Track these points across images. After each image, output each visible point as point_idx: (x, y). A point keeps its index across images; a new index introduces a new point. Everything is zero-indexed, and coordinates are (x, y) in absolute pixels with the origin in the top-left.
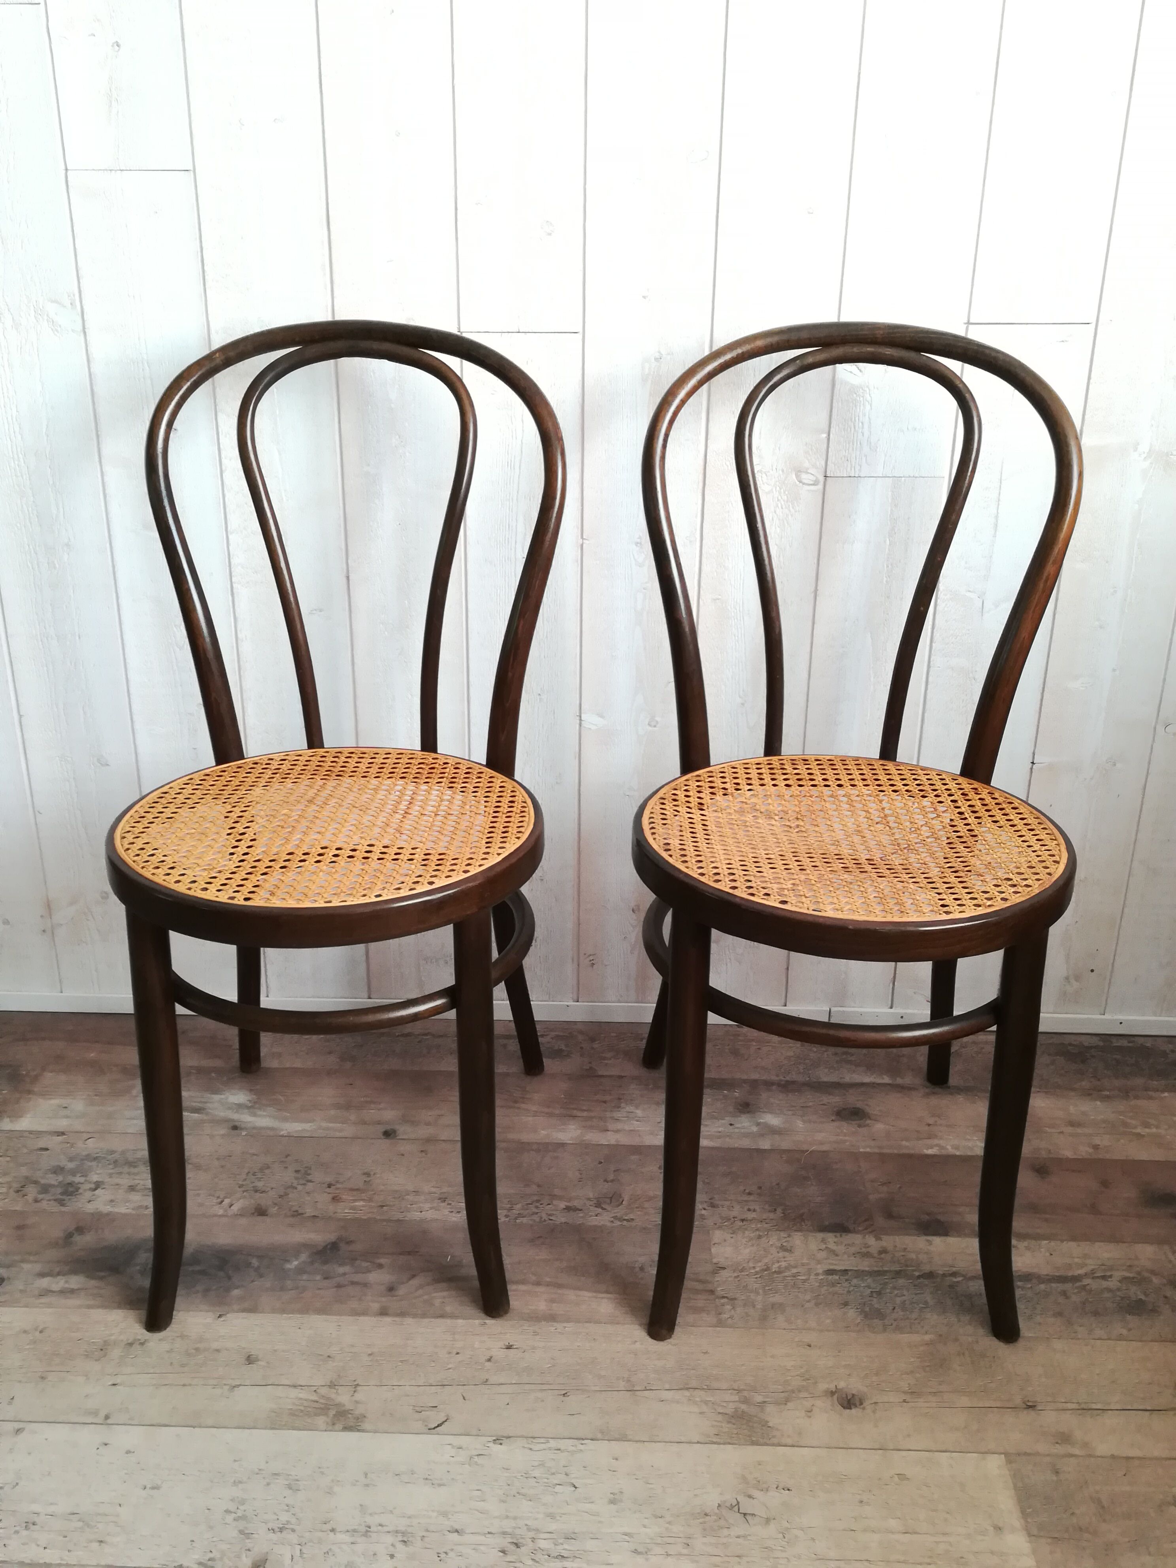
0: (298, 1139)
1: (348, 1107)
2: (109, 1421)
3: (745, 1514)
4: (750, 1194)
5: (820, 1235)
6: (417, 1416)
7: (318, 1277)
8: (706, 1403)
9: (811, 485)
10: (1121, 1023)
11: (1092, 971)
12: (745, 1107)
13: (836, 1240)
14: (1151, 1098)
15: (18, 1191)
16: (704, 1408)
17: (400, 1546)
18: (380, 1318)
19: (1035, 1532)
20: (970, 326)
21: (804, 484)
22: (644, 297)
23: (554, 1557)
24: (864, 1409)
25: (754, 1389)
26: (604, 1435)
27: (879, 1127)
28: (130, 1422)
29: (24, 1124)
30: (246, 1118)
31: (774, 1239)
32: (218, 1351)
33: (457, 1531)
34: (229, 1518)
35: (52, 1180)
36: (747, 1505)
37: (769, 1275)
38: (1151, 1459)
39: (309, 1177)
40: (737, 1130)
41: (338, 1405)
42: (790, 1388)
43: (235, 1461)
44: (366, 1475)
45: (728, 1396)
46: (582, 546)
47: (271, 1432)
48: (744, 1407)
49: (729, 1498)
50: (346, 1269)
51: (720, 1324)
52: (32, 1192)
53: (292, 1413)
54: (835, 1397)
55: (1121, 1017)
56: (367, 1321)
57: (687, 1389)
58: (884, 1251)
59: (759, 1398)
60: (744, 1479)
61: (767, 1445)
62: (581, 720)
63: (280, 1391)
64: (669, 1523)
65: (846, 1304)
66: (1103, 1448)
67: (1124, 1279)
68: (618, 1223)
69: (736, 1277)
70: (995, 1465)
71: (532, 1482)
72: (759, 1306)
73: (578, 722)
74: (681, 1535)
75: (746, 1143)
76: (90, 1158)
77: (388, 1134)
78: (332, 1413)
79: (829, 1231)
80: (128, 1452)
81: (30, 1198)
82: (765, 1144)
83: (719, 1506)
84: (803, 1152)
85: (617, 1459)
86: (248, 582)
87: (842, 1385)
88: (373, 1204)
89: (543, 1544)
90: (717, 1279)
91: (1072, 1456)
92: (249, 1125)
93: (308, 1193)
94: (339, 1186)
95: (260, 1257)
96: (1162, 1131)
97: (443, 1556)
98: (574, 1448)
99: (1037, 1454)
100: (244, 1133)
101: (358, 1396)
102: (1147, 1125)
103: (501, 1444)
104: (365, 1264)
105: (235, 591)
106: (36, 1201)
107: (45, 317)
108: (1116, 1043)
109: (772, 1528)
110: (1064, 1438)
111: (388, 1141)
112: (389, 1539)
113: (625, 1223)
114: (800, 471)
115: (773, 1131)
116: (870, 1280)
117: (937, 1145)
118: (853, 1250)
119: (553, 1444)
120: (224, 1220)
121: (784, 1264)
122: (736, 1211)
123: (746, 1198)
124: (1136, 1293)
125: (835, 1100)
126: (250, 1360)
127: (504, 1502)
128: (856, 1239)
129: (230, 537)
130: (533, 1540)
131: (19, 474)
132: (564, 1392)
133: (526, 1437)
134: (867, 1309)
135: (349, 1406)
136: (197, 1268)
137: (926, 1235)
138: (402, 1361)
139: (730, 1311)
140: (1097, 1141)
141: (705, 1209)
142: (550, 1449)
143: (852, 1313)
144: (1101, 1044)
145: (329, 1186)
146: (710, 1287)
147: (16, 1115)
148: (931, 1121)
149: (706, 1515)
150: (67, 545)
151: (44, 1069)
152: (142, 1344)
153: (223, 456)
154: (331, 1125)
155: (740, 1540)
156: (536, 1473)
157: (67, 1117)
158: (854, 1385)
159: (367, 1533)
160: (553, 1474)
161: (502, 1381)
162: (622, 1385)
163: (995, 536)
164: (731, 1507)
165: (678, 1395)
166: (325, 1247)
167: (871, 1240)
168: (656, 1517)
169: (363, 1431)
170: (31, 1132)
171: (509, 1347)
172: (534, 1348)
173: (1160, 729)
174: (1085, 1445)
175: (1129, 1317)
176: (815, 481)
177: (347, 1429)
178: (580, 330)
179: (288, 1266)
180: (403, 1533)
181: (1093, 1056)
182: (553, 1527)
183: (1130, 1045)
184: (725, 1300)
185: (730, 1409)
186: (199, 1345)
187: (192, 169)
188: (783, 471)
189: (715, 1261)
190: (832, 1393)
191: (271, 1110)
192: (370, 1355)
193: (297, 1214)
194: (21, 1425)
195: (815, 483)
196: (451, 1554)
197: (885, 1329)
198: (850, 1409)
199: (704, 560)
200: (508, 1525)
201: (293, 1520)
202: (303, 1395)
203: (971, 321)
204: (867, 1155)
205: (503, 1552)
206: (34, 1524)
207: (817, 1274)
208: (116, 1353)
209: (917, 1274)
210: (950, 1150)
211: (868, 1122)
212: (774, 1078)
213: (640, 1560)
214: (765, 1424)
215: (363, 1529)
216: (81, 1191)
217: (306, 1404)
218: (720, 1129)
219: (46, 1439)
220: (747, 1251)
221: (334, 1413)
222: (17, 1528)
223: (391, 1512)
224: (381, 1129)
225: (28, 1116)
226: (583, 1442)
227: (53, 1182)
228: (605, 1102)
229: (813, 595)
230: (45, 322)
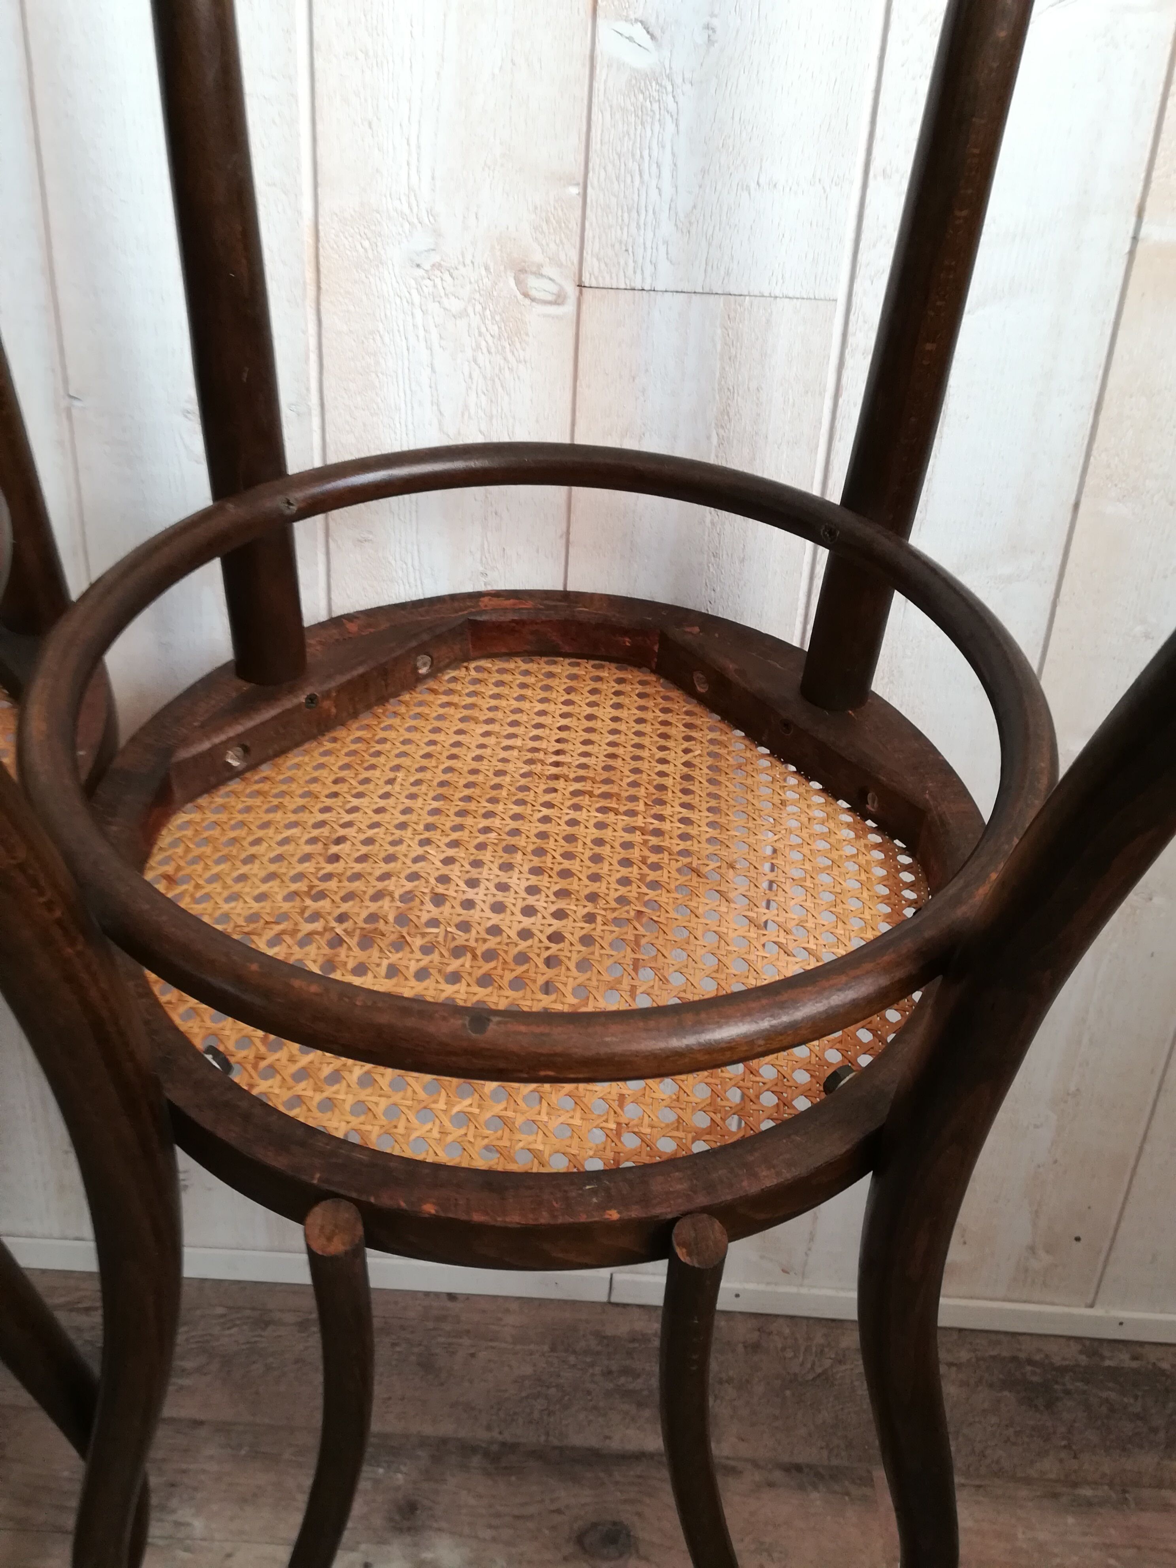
9: (550, 303)
10: (1121, 1324)
11: (1078, 1239)
12: (407, 1517)
21: (533, 300)
55: (1124, 1313)
114: (523, 271)
125: (582, 1500)
144: (1083, 1360)
176: (558, 296)
181: (1067, 1393)
183: (1135, 1364)
188: (487, 268)
195: (559, 300)
211: (633, 1562)
212: (481, 1434)
229: (564, 542)
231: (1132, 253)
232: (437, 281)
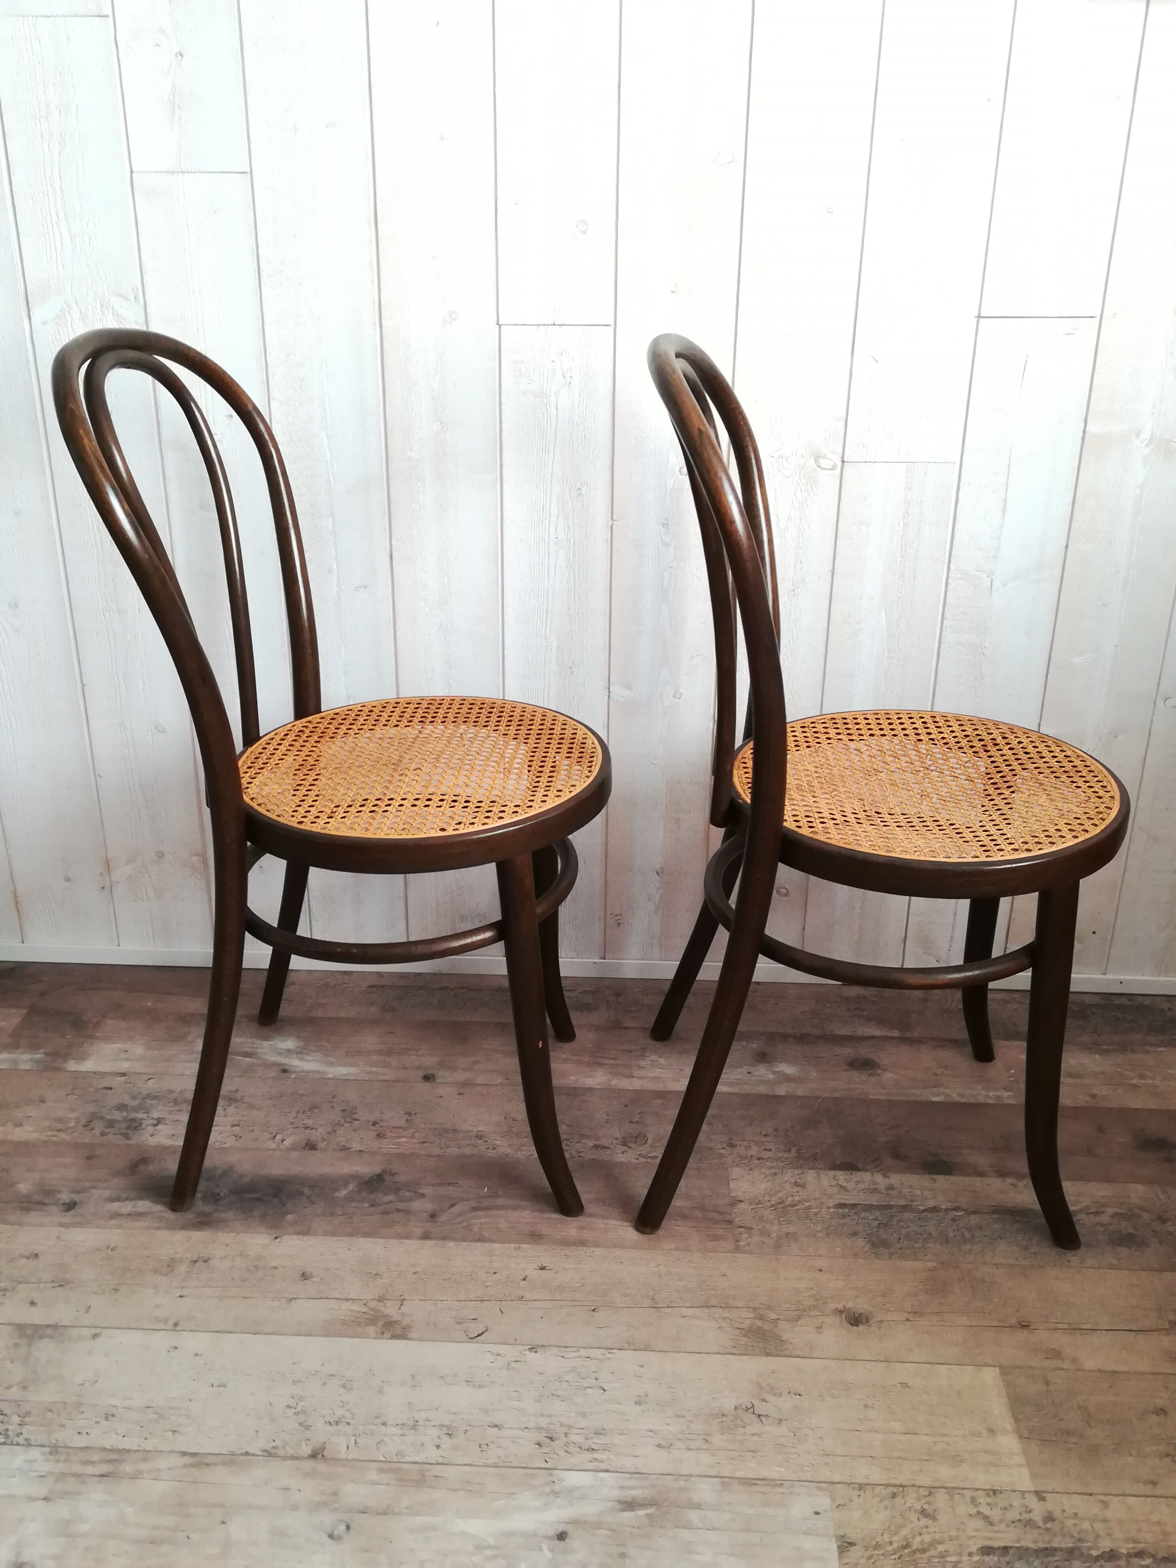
0: (344, 1081)
1: (389, 1053)
2: (178, 1328)
3: (759, 1416)
4: (766, 1135)
5: (832, 1173)
6: (458, 1327)
7: (366, 1205)
8: (724, 1319)
9: (829, 469)
10: (1121, 983)
11: (1094, 933)
12: (762, 1057)
13: (847, 1177)
14: (1147, 1052)
15: (85, 1126)
16: (723, 1324)
17: (446, 1438)
18: (423, 1242)
19: (1026, 1435)
20: (981, 320)
21: (822, 468)
22: (672, 292)
23: (585, 1450)
24: (870, 1326)
25: (769, 1308)
26: (632, 1345)
27: (888, 1076)
28: (197, 1329)
29: (88, 1066)
30: (295, 1062)
31: (789, 1176)
32: (275, 1268)
33: (496, 1426)
34: (290, 1412)
35: (117, 1116)
36: (761, 1408)
37: (782, 1208)
38: (1136, 1373)
39: (355, 1116)
40: (755, 1078)
41: (387, 1316)
42: (802, 1307)
43: (294, 1363)
44: (413, 1377)
45: (744, 1314)
46: (612, 527)
47: (325, 1339)
48: (759, 1323)
49: (745, 1401)
50: (392, 1198)
51: (738, 1249)
52: (99, 1127)
53: (344, 1323)
54: (844, 1315)
55: (1122, 977)
56: (412, 1244)
57: (707, 1307)
58: (891, 1188)
59: (773, 1316)
60: (759, 1386)
61: (779, 1356)
62: (609, 692)
63: (333, 1304)
64: (690, 1422)
65: (855, 1234)
66: (1092, 1363)
67: (1115, 1215)
68: (642, 1160)
69: (752, 1209)
70: (990, 1376)
71: (565, 1385)
72: (774, 1235)
73: (607, 693)
74: (701, 1433)
75: (762, 1089)
76: (150, 1096)
77: (427, 1078)
78: (381, 1323)
79: (840, 1169)
80: (197, 1355)
81: (97, 1132)
82: (781, 1091)
83: (736, 1407)
84: (817, 1098)
85: (642, 1366)
87: (850, 1305)
88: (414, 1141)
89: (574, 1438)
90: (734, 1211)
91: (1061, 1369)
92: (299, 1069)
93: (355, 1130)
94: (382, 1124)
95: (312, 1187)
96: (1158, 1083)
97: (484, 1447)
98: (602, 1357)
99: (1031, 1367)
100: (293, 1076)
101: (404, 1309)
102: (1142, 1077)
103: (536, 1352)
104: (407, 1194)
106: (103, 1134)
107: (111, 310)
108: (1117, 1002)
109: (784, 1429)
110: (1056, 1354)
111: (427, 1084)
112: (435, 1432)
113: (649, 1160)
114: (819, 457)
115: (789, 1079)
116: (877, 1213)
117: (943, 1093)
118: (861, 1186)
119: (583, 1352)
120: (278, 1154)
121: (797, 1198)
122: (754, 1150)
123: (763, 1139)
124: (1126, 1227)
125: (848, 1051)
126: (305, 1276)
127: (540, 1402)
128: (867, 1176)
130: (566, 1435)
132: (593, 1308)
133: (559, 1347)
134: (874, 1239)
135: (396, 1317)
136: (254, 1195)
137: (930, 1173)
138: (444, 1280)
139: (748, 1238)
140: (1095, 1091)
141: (724, 1148)
142: (580, 1357)
143: (860, 1242)
144: (1102, 1002)
145: (374, 1124)
146: (728, 1218)
147: (82, 1058)
148: (939, 1071)
149: (724, 1415)
151: (104, 1016)
152: (205, 1261)
154: (374, 1069)
155: (756, 1438)
156: (568, 1377)
157: (128, 1060)
158: (861, 1305)
159: (415, 1426)
160: (584, 1378)
161: (536, 1297)
162: (647, 1302)
163: (1003, 518)
164: (747, 1409)
165: (698, 1312)
166: (371, 1179)
167: (879, 1178)
168: (678, 1416)
169: (410, 1339)
170: (94, 1073)
171: (543, 1268)
172: (565, 1269)
173: (1160, 703)
174: (1074, 1360)
175: (1119, 1249)
176: (833, 466)
177: (394, 1337)
178: (612, 323)
179: (337, 1194)
180: (448, 1427)
181: (1094, 1014)
182: (583, 1423)
183: (1129, 1003)
184: (743, 1230)
185: (746, 1324)
186: (257, 1263)
187: (249, 171)
188: (802, 456)
189: (733, 1194)
190: (841, 1312)
191: (318, 1056)
192: (414, 1273)
193: (344, 1149)
194: (97, 1331)
195: (833, 468)
196: (491, 1446)
197: (891, 1256)
198: (857, 1326)
200: (543, 1422)
201: (348, 1415)
202: (355, 1307)
203: (982, 315)
204: (878, 1102)
205: (539, 1444)
206: (113, 1415)
207: (828, 1208)
208: (182, 1268)
209: (922, 1208)
210: (956, 1098)
211: (878, 1071)
212: (790, 1031)
213: (663, 1453)
214: (778, 1338)
215: (411, 1423)
216: (143, 1126)
217: (356, 1315)
218: (739, 1077)
219: (121, 1343)
220: (763, 1186)
221: (383, 1323)
222: (97, 1419)
223: (437, 1409)
224: (422, 1073)
225: (93, 1058)
226: (611, 1351)
227: (118, 1118)
228: (630, 1051)
229: (830, 574)
230: (111, 315)
231: (1083, 438)
232: (781, 463)
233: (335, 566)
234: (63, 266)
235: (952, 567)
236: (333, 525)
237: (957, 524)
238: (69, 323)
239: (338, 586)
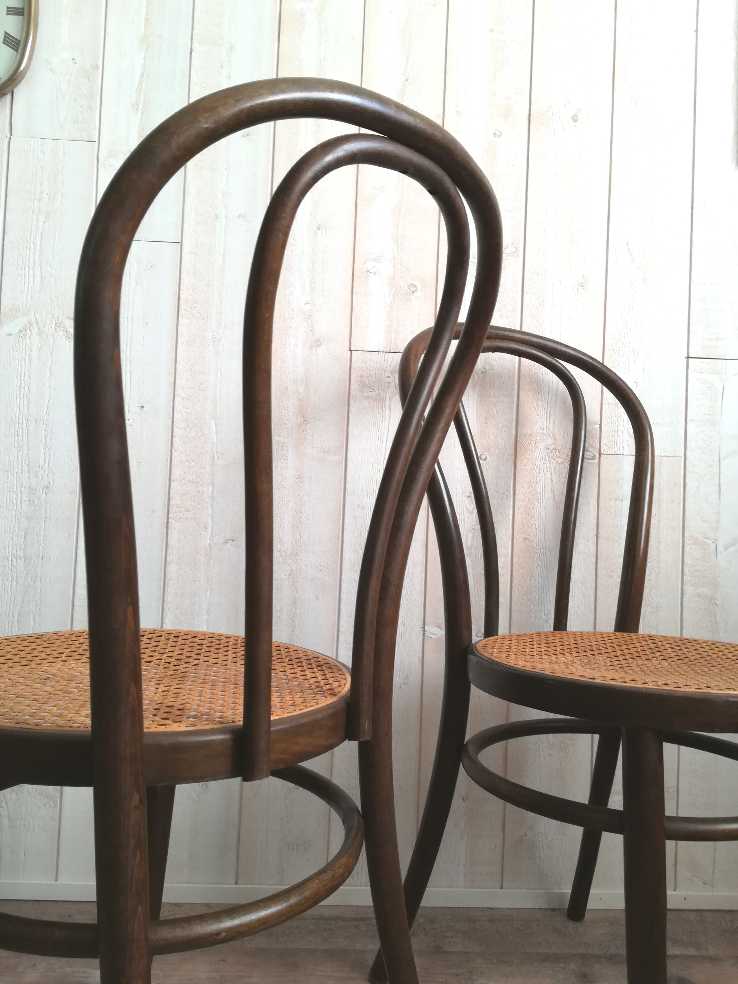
9: (591, 459)
20: (690, 359)
62: (424, 630)
73: (422, 632)
86: (180, 518)
105: (170, 524)
129: (172, 484)
131: (21, 434)
150: (47, 487)
153: (175, 426)
163: (720, 499)
176: (593, 457)
187: (180, 241)
199: (516, 509)
203: (691, 356)
229: (595, 538)
230: (61, 333)
232: (554, 453)
233: (210, 523)
234: (32, 296)
235: (686, 534)
236: (213, 491)
237: (687, 502)
238: (28, 335)
239: (210, 540)
